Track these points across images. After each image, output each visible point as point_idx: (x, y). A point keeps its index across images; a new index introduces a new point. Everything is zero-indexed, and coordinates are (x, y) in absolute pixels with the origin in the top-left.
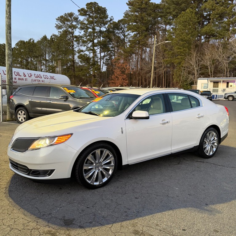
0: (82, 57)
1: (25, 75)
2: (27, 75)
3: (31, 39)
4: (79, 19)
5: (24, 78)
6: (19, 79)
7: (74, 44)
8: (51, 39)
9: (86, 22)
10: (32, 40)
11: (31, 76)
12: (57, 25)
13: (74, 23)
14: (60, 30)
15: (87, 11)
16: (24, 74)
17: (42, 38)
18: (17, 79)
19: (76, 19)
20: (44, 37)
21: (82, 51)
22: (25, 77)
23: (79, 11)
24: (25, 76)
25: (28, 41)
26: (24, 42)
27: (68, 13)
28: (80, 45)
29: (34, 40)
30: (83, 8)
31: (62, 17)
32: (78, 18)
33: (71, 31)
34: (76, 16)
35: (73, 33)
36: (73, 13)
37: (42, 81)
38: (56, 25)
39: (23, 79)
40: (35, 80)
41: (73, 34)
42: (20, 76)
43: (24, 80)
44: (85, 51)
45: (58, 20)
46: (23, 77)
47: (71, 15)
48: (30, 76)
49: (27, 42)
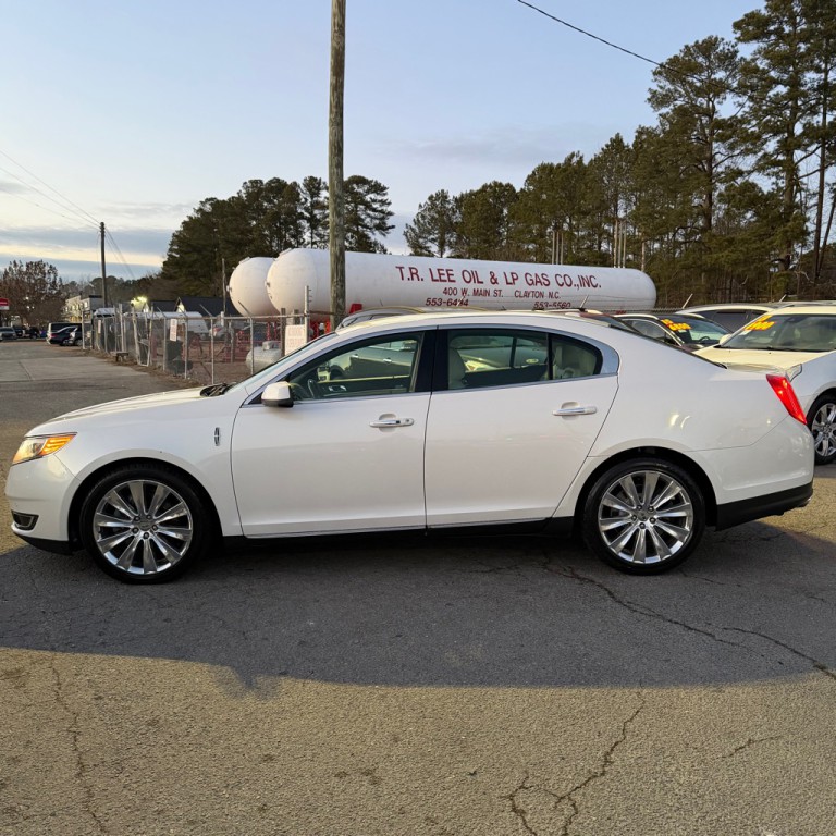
0: (733, 196)
1: (496, 280)
2: (501, 279)
3: (573, 155)
4: (739, 56)
5: (492, 288)
6: (476, 293)
7: (717, 150)
8: (635, 144)
9: (762, 64)
10: (575, 160)
11: (514, 279)
12: (654, 94)
13: (720, 75)
14: (664, 110)
15: (768, 21)
16: (493, 277)
17: (607, 146)
18: (470, 292)
19: (728, 59)
20: (614, 141)
21: (740, 173)
22: (495, 287)
23: (737, 26)
24: (496, 282)
25: (562, 161)
26: (551, 166)
27: (697, 42)
28: (737, 152)
29: (581, 158)
30: (753, 13)
31: (674, 61)
32: (736, 52)
33: (705, 106)
34: (727, 47)
35: (710, 112)
36: (717, 39)
37: (550, 295)
38: (649, 96)
39: (487, 293)
40: (527, 294)
41: (711, 117)
42: (479, 282)
43: (492, 293)
44: (750, 173)
45: (660, 73)
46: (488, 285)
47: (708, 47)
48: (510, 280)
49: (559, 166)
